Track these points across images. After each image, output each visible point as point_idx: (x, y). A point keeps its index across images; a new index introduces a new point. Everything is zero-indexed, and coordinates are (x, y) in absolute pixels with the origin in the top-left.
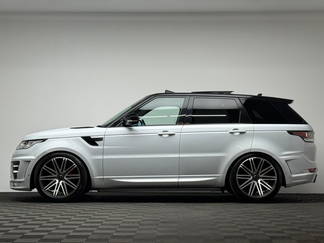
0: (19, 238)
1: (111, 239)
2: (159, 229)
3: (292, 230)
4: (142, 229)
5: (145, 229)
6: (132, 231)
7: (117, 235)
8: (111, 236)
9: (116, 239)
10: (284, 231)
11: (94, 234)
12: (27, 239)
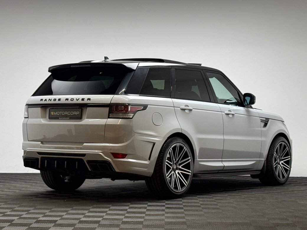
0: (34, 223)
1: (121, 225)
2: (167, 215)
3: (295, 217)
4: (149, 215)
5: (153, 215)
6: (140, 217)
7: (127, 221)
8: (121, 221)
9: (127, 225)
10: (288, 218)
11: (104, 219)
12: (42, 224)
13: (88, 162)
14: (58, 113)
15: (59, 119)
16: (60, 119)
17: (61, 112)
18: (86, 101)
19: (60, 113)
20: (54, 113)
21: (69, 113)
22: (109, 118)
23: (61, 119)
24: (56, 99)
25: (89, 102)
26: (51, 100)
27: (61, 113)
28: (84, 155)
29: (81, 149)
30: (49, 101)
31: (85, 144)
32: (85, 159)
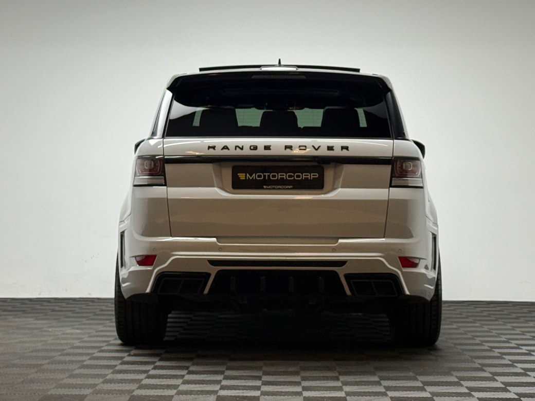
13: (348, 277)
14: (260, 176)
15: (263, 188)
16: (266, 189)
17: (267, 174)
18: (337, 152)
19: (265, 176)
20: (248, 175)
21: (290, 176)
22: (391, 186)
23: (269, 189)
24: (257, 146)
25: (345, 153)
26: (242, 149)
27: (269, 176)
28: (341, 263)
29: (334, 250)
30: (236, 149)
31: (341, 241)
32: (341, 271)
